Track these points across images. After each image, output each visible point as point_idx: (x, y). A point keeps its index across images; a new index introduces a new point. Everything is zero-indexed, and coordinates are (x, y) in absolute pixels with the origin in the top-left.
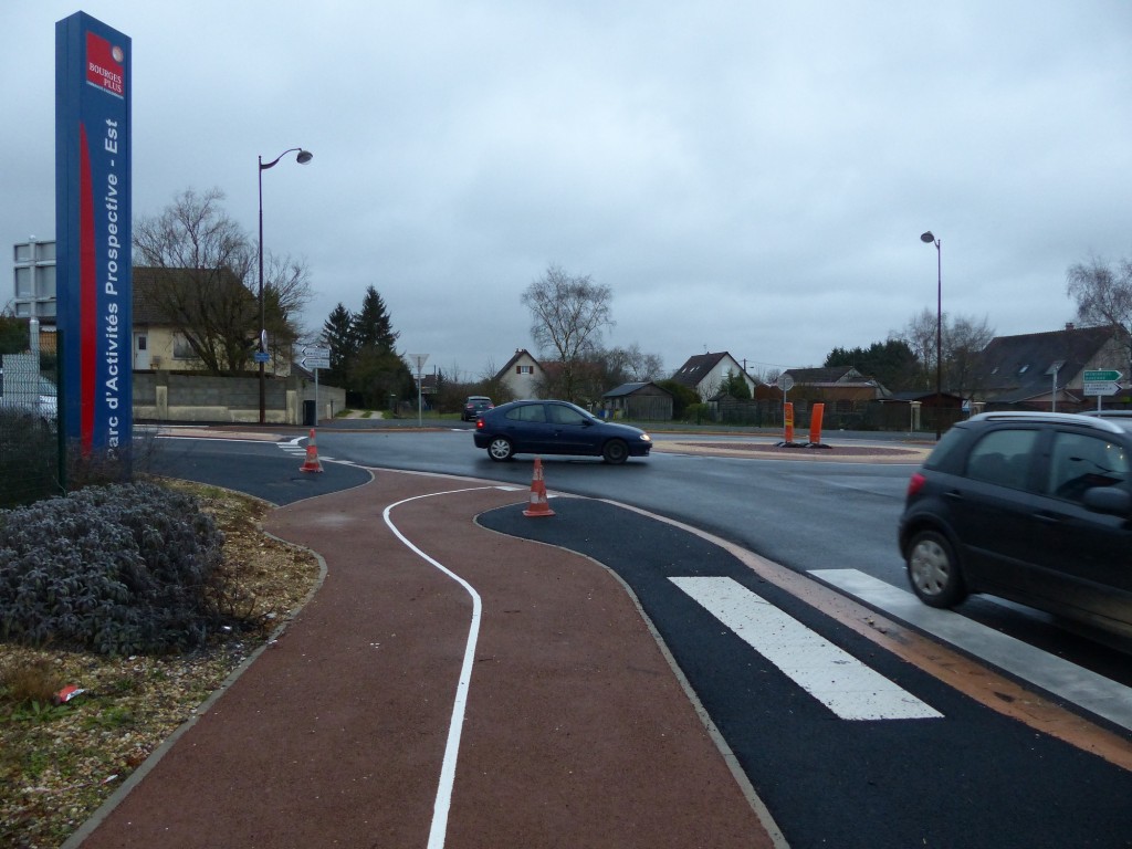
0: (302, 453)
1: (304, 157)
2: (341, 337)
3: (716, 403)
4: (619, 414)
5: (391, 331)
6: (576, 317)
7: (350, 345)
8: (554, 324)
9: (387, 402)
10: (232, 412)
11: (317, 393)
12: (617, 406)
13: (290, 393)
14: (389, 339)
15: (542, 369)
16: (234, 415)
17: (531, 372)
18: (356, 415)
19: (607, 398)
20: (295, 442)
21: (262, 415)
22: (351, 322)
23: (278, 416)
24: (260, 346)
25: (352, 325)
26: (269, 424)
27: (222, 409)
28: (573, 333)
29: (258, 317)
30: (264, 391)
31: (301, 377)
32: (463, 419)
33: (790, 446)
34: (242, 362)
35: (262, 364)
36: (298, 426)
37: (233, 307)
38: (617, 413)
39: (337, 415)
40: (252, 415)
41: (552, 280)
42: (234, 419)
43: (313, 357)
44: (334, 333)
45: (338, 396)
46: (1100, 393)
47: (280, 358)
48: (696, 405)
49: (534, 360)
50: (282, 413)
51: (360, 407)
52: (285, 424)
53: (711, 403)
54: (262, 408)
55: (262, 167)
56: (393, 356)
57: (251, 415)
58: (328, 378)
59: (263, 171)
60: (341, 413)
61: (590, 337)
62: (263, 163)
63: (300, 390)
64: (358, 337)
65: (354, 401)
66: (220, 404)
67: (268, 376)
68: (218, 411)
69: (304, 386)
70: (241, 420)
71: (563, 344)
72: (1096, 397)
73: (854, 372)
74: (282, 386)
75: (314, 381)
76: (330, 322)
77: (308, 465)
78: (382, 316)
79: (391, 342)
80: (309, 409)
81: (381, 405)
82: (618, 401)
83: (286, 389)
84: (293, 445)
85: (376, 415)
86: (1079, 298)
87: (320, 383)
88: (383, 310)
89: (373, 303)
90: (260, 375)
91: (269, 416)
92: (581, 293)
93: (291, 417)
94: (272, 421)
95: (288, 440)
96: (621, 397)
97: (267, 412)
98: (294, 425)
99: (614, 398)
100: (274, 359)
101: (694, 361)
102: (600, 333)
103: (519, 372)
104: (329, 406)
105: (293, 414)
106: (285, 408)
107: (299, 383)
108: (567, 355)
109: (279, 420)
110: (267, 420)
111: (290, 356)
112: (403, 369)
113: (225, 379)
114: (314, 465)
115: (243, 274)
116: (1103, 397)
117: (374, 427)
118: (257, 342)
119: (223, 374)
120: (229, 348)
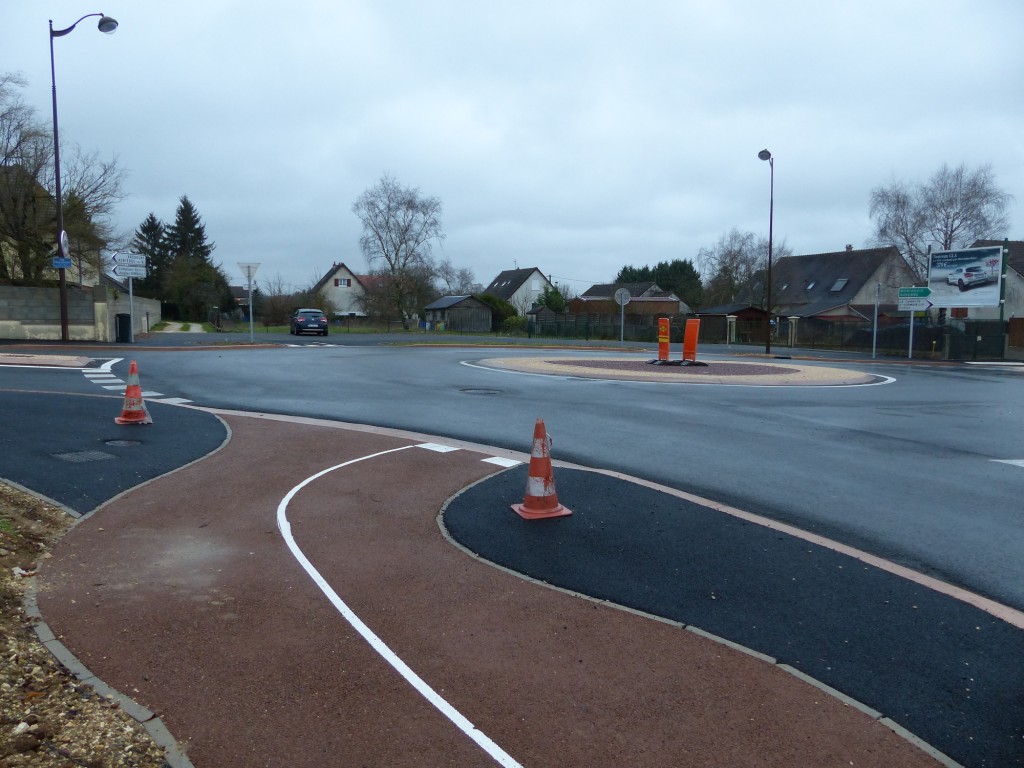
0: (118, 385)
1: (107, 25)
2: (153, 248)
3: (534, 316)
4: (441, 326)
5: (206, 243)
6: (407, 229)
7: (162, 256)
8: (383, 235)
9: (206, 314)
10: (27, 327)
11: (131, 305)
12: (438, 318)
13: (99, 306)
14: (204, 251)
15: (359, 282)
16: (28, 331)
17: (349, 284)
18: (174, 328)
19: (427, 310)
20: (106, 367)
21: (65, 331)
22: (164, 230)
23: (85, 332)
24: (60, 253)
25: (165, 235)
26: (74, 342)
27: (13, 324)
28: (404, 246)
29: (56, 219)
30: (67, 303)
31: (110, 288)
32: (292, 333)
33: (666, 364)
34: (39, 269)
35: (62, 271)
36: (110, 343)
37: (25, 204)
38: (439, 325)
39: (153, 328)
40: (53, 332)
41: (385, 190)
42: (29, 336)
43: (126, 264)
44: (145, 244)
45: (154, 307)
46: (913, 309)
47: (85, 265)
48: (514, 318)
49: (351, 273)
50: (89, 329)
51: (176, 319)
52: (93, 342)
53: (529, 316)
54: (64, 322)
55: (54, 34)
56: (210, 267)
57: (50, 331)
58: (143, 288)
59: (55, 38)
60: (157, 326)
61: (419, 249)
62: (54, 29)
63: (111, 302)
64: (171, 248)
65: (170, 313)
66: (10, 318)
67: (73, 285)
68: (9, 326)
69: (116, 298)
70: (38, 337)
71: (393, 256)
72: (909, 312)
73: (655, 288)
74: (89, 297)
75: (127, 292)
76: (141, 232)
77: (128, 414)
78: (197, 226)
79: (207, 253)
80: (123, 323)
81: (200, 318)
82: (439, 314)
83: (95, 301)
84: (104, 372)
85: (196, 328)
86: (879, 220)
87: (134, 294)
88: (197, 221)
89: (186, 213)
90: (61, 284)
91: (74, 333)
92: (411, 204)
93: (101, 334)
94: (78, 338)
95: (98, 364)
96: (443, 310)
97: (71, 328)
98: (105, 342)
99: (434, 310)
100: (79, 267)
101: (504, 276)
102: (429, 246)
103: (336, 284)
104: (145, 319)
105: (103, 329)
106: (93, 322)
107: (110, 295)
108: (396, 267)
109: (86, 337)
110: (71, 337)
111: (99, 264)
112: (220, 281)
113: (16, 289)
114: (138, 414)
115: (38, 167)
116: (916, 312)
117: (200, 343)
118: (55, 248)
119: (16, 283)
120: (23, 252)
